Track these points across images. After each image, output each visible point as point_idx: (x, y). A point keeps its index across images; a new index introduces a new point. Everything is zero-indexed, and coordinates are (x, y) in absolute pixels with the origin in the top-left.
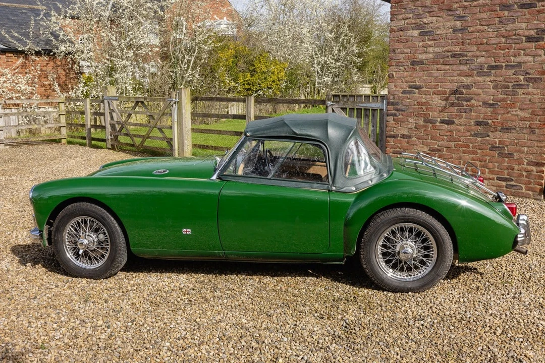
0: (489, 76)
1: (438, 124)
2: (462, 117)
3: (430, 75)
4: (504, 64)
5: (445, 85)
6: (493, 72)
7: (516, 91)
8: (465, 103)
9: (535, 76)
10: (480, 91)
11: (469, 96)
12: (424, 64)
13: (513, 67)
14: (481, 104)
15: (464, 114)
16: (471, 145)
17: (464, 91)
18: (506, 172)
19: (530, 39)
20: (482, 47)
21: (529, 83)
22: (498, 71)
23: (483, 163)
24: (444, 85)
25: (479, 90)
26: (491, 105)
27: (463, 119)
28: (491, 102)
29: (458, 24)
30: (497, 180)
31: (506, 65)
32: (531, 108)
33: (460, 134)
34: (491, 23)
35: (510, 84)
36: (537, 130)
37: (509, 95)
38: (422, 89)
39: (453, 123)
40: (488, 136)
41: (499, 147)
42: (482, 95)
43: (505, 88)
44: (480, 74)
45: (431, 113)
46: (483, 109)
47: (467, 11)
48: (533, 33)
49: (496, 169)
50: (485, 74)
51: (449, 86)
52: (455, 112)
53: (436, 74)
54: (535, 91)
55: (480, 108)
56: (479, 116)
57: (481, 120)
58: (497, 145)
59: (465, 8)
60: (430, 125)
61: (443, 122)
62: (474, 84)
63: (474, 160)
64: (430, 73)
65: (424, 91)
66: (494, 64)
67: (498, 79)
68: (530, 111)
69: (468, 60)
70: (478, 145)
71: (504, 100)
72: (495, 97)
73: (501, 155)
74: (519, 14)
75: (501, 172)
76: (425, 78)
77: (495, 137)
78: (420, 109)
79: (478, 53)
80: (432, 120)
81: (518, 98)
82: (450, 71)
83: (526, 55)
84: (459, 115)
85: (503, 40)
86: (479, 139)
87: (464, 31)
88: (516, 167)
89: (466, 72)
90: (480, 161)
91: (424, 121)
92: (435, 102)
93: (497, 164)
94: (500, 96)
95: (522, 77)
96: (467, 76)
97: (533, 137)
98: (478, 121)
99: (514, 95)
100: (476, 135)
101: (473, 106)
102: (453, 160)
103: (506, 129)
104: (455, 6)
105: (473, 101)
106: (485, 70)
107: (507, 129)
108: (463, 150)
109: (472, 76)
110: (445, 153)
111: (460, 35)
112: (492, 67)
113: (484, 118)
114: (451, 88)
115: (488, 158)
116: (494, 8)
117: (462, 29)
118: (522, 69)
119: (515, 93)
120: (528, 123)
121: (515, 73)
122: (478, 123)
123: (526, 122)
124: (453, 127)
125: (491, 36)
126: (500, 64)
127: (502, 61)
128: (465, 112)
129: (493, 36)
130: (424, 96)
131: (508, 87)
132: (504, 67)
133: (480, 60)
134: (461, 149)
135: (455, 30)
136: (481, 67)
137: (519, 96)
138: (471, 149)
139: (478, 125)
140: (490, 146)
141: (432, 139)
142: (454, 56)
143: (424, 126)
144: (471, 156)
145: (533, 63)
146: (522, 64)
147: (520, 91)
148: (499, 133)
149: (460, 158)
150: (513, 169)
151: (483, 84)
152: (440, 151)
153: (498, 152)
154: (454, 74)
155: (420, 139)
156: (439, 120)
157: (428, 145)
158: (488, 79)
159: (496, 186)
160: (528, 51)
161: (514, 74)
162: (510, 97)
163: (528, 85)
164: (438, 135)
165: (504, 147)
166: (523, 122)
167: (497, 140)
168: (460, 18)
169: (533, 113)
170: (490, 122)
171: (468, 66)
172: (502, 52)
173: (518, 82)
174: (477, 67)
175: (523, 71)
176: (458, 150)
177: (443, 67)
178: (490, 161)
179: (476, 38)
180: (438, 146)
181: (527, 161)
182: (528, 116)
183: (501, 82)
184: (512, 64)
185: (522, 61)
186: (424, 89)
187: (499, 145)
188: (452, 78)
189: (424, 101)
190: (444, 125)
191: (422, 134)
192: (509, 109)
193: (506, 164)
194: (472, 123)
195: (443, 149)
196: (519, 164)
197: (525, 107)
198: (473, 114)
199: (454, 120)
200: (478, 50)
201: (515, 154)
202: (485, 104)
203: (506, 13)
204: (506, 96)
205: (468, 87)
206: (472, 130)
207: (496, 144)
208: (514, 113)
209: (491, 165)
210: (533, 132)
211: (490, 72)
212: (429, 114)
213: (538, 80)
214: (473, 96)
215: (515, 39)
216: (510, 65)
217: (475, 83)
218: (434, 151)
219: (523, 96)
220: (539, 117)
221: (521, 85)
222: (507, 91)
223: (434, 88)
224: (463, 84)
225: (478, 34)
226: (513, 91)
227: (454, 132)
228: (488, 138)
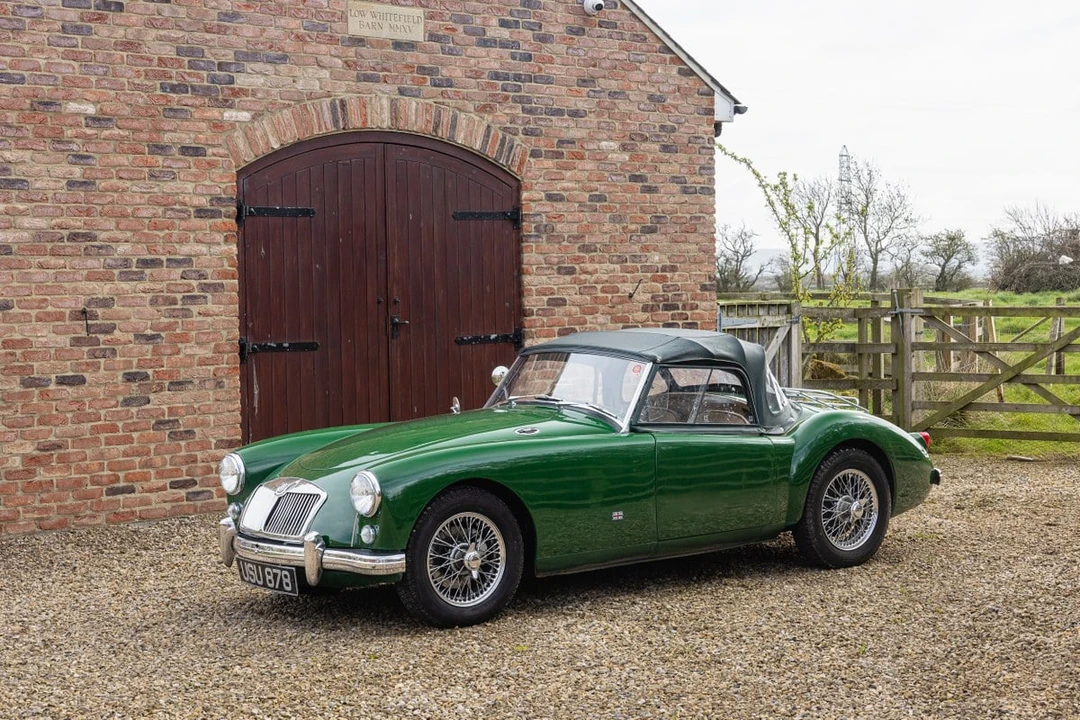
0: (141, 279)
1: (52, 387)
2: (99, 368)
3: (26, 278)
4: (164, 258)
5: (61, 300)
6: (148, 271)
7: (188, 309)
8: (102, 337)
9: (215, 281)
10: (128, 311)
11: (109, 322)
12: (11, 253)
13: (179, 263)
14: (131, 337)
15: (102, 361)
16: (120, 425)
17: (100, 311)
18: (184, 468)
19: (201, 213)
20: (124, 223)
21: (207, 294)
22: (155, 271)
23: (145, 458)
24: (58, 300)
25: (126, 309)
26: (150, 338)
27: (102, 370)
28: (149, 332)
29: (77, 172)
30: (171, 487)
31: (168, 260)
32: (214, 340)
33: (97, 404)
34: (136, 176)
35: (179, 296)
36: (224, 380)
37: (177, 317)
38: (11, 311)
39: (82, 381)
40: (149, 402)
41: (169, 421)
42: (133, 320)
43: (170, 304)
44: (126, 276)
45: (36, 365)
46: (135, 347)
47: (92, 148)
48: (204, 202)
49: (168, 467)
50: (134, 277)
51: (70, 303)
52: (85, 357)
53: (39, 276)
54: (215, 308)
55: (131, 345)
56: (131, 362)
57: (134, 370)
58: (167, 418)
59: (88, 138)
60: (37, 392)
61: (62, 381)
62: (115, 298)
63: (128, 456)
64: (27, 273)
65: (16, 316)
66: (149, 257)
67: (158, 286)
68: (213, 345)
69: (100, 248)
70: (134, 423)
71: (169, 327)
72: (154, 322)
73: (173, 436)
74: (180, 164)
75: (177, 470)
76: (15, 284)
77: (161, 402)
78: (9, 358)
79: (119, 235)
80: (39, 379)
81: (192, 323)
82: (68, 270)
83: (198, 241)
84: (93, 364)
85: (160, 210)
86: (134, 410)
87: (89, 188)
88: (199, 455)
89: (100, 273)
90: (138, 456)
91: (23, 383)
92: (41, 339)
93: (168, 457)
94: (163, 320)
95: (195, 283)
96: (102, 280)
97: (221, 394)
98: (129, 374)
99: (185, 316)
100: (127, 402)
101: (117, 342)
102: (87, 462)
103: (178, 385)
104: (69, 133)
105: (116, 332)
106: (134, 269)
107: (180, 383)
108: (106, 438)
109: (110, 279)
110: (70, 450)
111: (82, 194)
112: (145, 263)
113: (139, 366)
114: (73, 306)
115: (152, 446)
116: (140, 148)
117: (85, 183)
118: (194, 268)
119: (187, 314)
120: (212, 368)
121: (184, 276)
122: (130, 378)
123: (209, 367)
124: (82, 390)
125: (138, 201)
126: (158, 257)
127: (161, 251)
128: (104, 357)
129: (143, 201)
130: (16, 326)
131: (174, 302)
132: (165, 264)
133: (123, 249)
134: (102, 436)
135: (71, 184)
136: (126, 262)
137: (194, 319)
138: (121, 433)
139: (129, 380)
140: (153, 422)
141: (41, 423)
142: (74, 237)
143: (22, 395)
144: (122, 448)
145: (208, 257)
146: (194, 259)
147: (195, 309)
148: (167, 392)
149: (102, 455)
150: (195, 461)
151: (132, 297)
152: (59, 447)
153: (167, 432)
154: (77, 277)
155: (14, 427)
156: (53, 377)
157: (33, 437)
158: (141, 286)
159: (171, 501)
160: (200, 235)
161: (182, 278)
162: (180, 321)
163: (205, 297)
164: (54, 412)
165: (177, 421)
166: (204, 367)
167: (165, 407)
168: (79, 158)
169: (217, 350)
170: (150, 372)
171: (102, 260)
172: (161, 234)
173: (189, 291)
174: (120, 263)
175: (195, 271)
176: (96, 440)
177: (53, 261)
178: (157, 453)
179: (112, 203)
180: (55, 436)
181: (214, 441)
182: (210, 355)
183: (162, 292)
184: (177, 257)
185: (193, 253)
186: (16, 310)
187: (169, 416)
188: (74, 285)
189: (17, 336)
190: (64, 387)
191: (18, 415)
192: (180, 345)
193: (183, 453)
194: (120, 378)
195: (67, 442)
196: (203, 448)
197: (204, 338)
198: (118, 358)
199: (85, 374)
200: (117, 228)
201: (196, 430)
202: (141, 337)
203: (160, 159)
204: (172, 320)
205: (106, 303)
206: (119, 393)
207: (164, 415)
208: (189, 351)
209: (158, 460)
210: (219, 385)
211: (142, 272)
212: (32, 366)
213: (220, 289)
214: (116, 322)
215: (178, 211)
216: (175, 261)
217: (116, 295)
218: (47, 450)
219: (200, 318)
220: (226, 356)
221: (195, 297)
222: (174, 309)
223: (38, 308)
224: (95, 297)
225: (116, 195)
226: (183, 309)
227: (87, 401)
228: (148, 406)
